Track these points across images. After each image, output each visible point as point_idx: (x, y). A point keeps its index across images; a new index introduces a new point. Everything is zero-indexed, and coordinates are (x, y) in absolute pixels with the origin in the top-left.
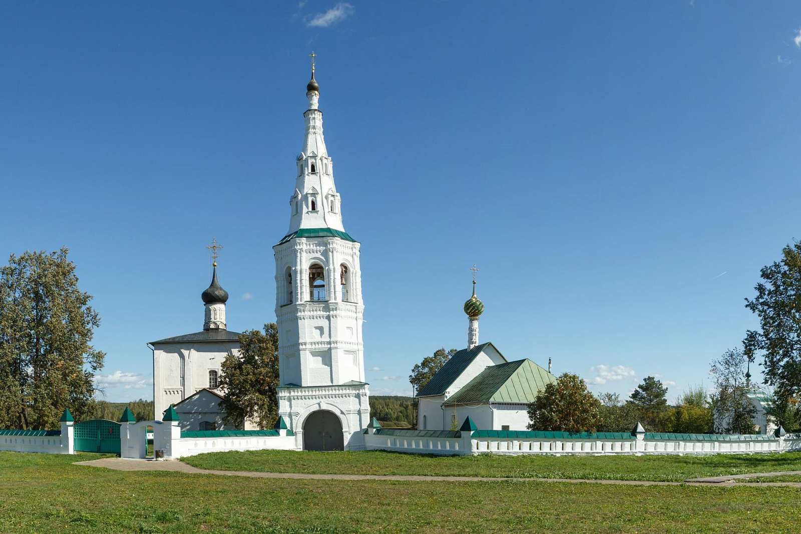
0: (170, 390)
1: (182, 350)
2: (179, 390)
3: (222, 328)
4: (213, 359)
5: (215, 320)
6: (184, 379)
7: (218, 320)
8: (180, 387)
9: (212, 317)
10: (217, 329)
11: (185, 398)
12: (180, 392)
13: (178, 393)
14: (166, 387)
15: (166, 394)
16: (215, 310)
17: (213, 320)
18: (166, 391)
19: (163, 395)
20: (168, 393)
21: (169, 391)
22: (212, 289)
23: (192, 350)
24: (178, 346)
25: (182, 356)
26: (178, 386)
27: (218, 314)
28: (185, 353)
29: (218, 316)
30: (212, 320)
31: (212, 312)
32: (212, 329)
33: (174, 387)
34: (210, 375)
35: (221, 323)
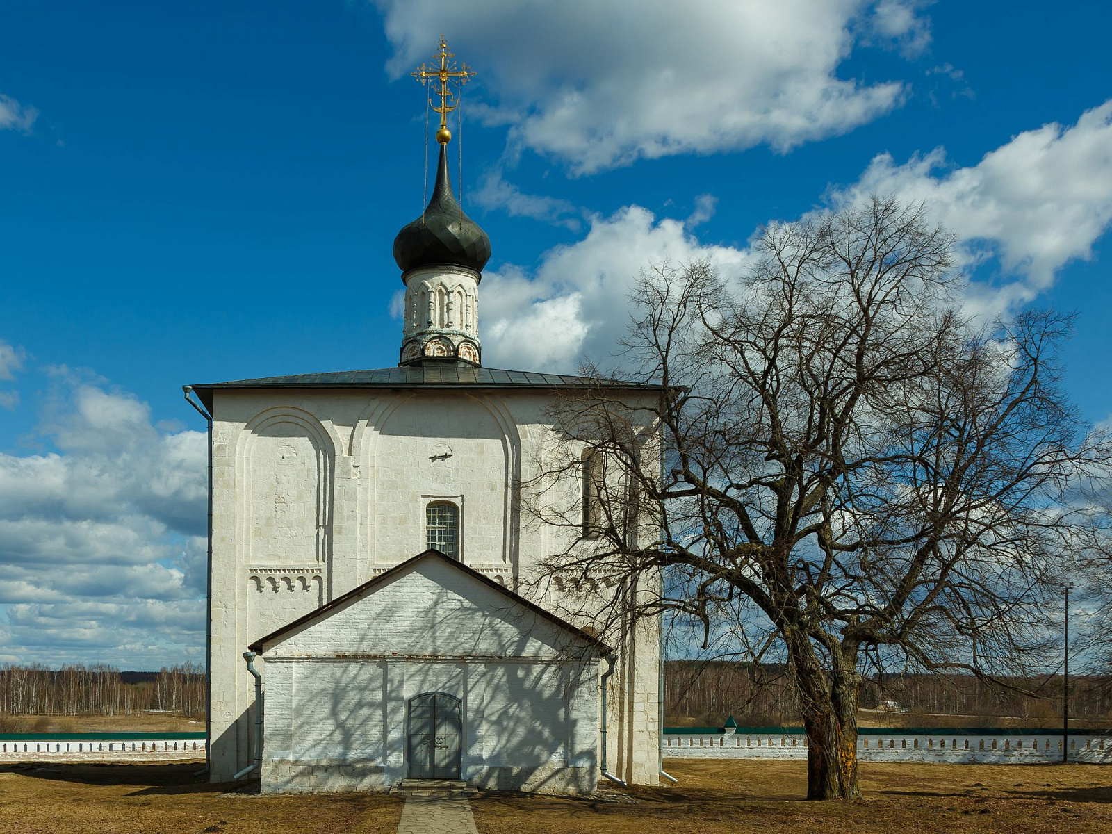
0: (273, 574)
1: (327, 424)
2: (308, 576)
3: (467, 358)
4: (446, 456)
5: (445, 330)
6: (329, 529)
7: (456, 328)
8: (313, 563)
9: (434, 316)
10: (453, 360)
11: (335, 597)
12: (314, 584)
13: (306, 588)
14: (255, 564)
15: (260, 588)
16: (444, 292)
17: (436, 327)
18: (255, 578)
19: (244, 593)
20: (267, 585)
21: (271, 579)
22: (434, 217)
23: (362, 423)
24: (309, 405)
25: (324, 445)
26: (305, 556)
27: (455, 308)
28: (339, 434)
29: (455, 316)
30: (432, 327)
31: (434, 299)
32: (433, 360)
33: (291, 563)
34: (431, 521)
35: (468, 339)
